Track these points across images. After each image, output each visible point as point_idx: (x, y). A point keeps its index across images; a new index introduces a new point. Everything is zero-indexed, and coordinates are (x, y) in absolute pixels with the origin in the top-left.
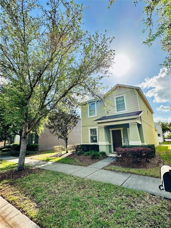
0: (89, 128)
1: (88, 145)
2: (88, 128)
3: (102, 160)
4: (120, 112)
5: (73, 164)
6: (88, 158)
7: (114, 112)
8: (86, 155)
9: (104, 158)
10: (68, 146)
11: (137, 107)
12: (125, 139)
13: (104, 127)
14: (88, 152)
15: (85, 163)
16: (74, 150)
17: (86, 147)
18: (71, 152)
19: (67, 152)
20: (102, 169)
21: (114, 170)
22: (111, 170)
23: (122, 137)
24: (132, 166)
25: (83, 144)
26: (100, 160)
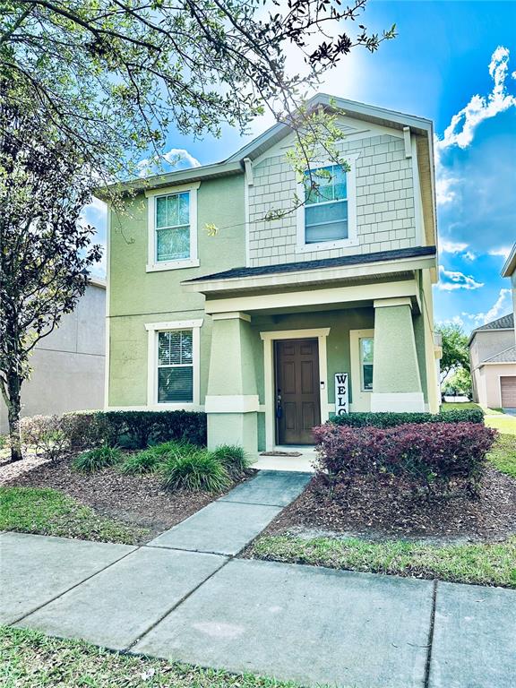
0: (151, 327)
1: (142, 413)
2: (148, 326)
3: (226, 491)
4: (322, 246)
5: (47, 532)
6: (148, 489)
7: (289, 249)
8: (130, 472)
9: (238, 481)
10: (24, 421)
11: (407, 223)
12: (337, 384)
13: (238, 316)
14: (144, 454)
15: (130, 517)
16: (57, 441)
17: (129, 424)
18: (41, 451)
19: (16, 457)
20: (244, 552)
21: (321, 563)
22: (302, 561)
23: (323, 376)
24: (409, 524)
25: (116, 409)
26: (216, 494)
